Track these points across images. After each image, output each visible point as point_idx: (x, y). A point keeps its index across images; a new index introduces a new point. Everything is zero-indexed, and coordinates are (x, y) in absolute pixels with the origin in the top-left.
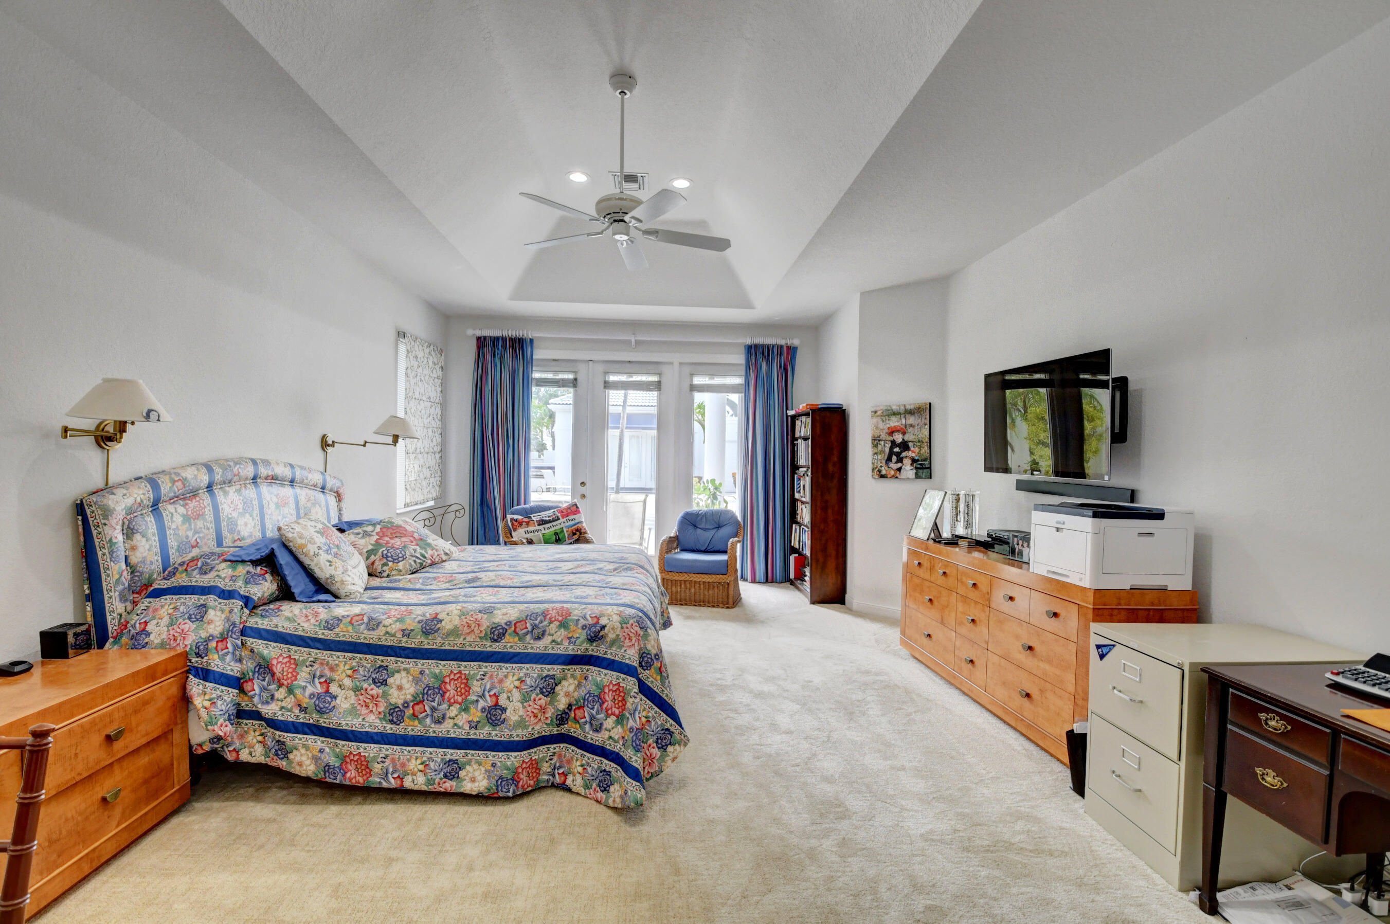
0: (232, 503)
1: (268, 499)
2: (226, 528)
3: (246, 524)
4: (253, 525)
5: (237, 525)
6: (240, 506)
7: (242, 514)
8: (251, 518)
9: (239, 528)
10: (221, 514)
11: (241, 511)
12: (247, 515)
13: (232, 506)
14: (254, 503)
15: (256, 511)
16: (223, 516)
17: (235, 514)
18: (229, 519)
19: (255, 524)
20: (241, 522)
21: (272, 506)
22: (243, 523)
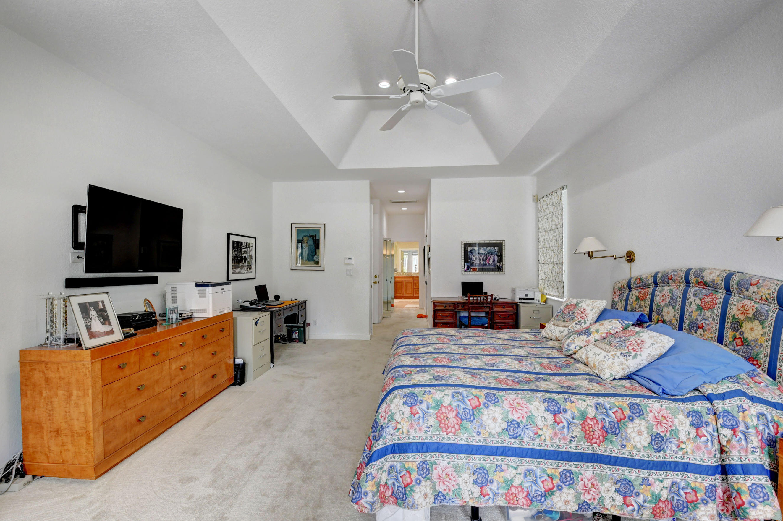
0: (663, 296)
1: (692, 300)
2: (655, 310)
3: (668, 313)
4: (673, 315)
5: (662, 311)
6: (668, 300)
7: (667, 306)
8: (673, 310)
9: (663, 313)
10: (654, 302)
11: (667, 303)
12: (671, 307)
13: (662, 298)
14: (678, 300)
15: (679, 306)
16: (655, 303)
17: (662, 304)
18: (658, 305)
19: (675, 315)
20: (665, 310)
21: (694, 307)
22: (666, 311)
